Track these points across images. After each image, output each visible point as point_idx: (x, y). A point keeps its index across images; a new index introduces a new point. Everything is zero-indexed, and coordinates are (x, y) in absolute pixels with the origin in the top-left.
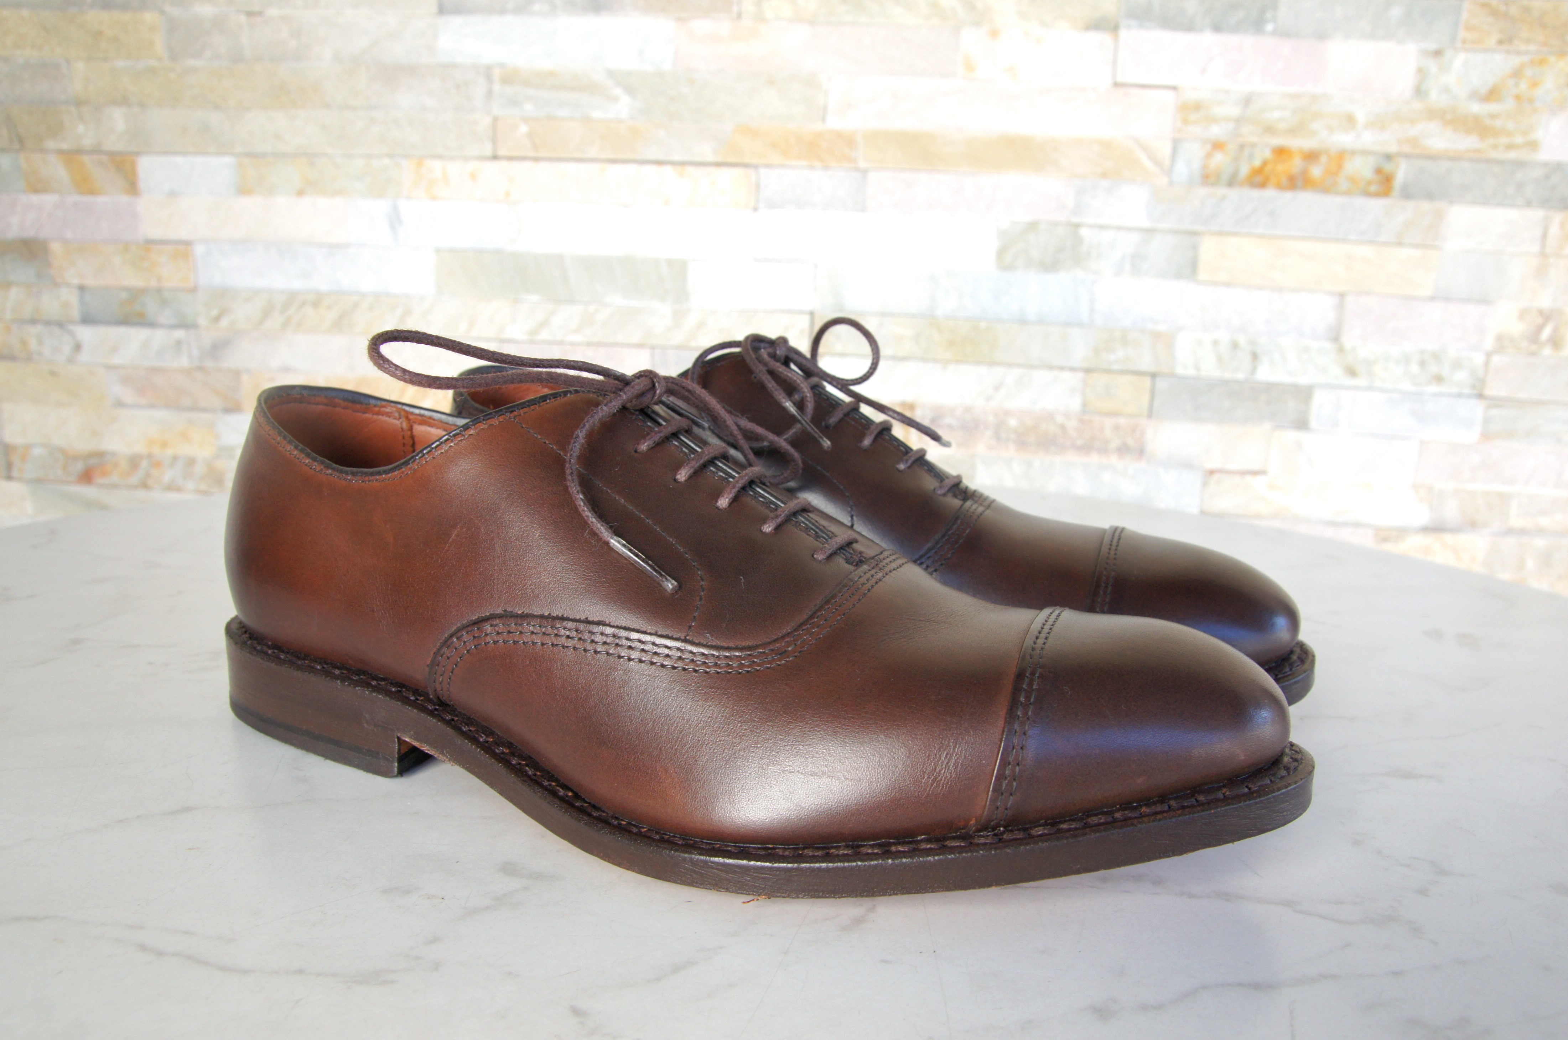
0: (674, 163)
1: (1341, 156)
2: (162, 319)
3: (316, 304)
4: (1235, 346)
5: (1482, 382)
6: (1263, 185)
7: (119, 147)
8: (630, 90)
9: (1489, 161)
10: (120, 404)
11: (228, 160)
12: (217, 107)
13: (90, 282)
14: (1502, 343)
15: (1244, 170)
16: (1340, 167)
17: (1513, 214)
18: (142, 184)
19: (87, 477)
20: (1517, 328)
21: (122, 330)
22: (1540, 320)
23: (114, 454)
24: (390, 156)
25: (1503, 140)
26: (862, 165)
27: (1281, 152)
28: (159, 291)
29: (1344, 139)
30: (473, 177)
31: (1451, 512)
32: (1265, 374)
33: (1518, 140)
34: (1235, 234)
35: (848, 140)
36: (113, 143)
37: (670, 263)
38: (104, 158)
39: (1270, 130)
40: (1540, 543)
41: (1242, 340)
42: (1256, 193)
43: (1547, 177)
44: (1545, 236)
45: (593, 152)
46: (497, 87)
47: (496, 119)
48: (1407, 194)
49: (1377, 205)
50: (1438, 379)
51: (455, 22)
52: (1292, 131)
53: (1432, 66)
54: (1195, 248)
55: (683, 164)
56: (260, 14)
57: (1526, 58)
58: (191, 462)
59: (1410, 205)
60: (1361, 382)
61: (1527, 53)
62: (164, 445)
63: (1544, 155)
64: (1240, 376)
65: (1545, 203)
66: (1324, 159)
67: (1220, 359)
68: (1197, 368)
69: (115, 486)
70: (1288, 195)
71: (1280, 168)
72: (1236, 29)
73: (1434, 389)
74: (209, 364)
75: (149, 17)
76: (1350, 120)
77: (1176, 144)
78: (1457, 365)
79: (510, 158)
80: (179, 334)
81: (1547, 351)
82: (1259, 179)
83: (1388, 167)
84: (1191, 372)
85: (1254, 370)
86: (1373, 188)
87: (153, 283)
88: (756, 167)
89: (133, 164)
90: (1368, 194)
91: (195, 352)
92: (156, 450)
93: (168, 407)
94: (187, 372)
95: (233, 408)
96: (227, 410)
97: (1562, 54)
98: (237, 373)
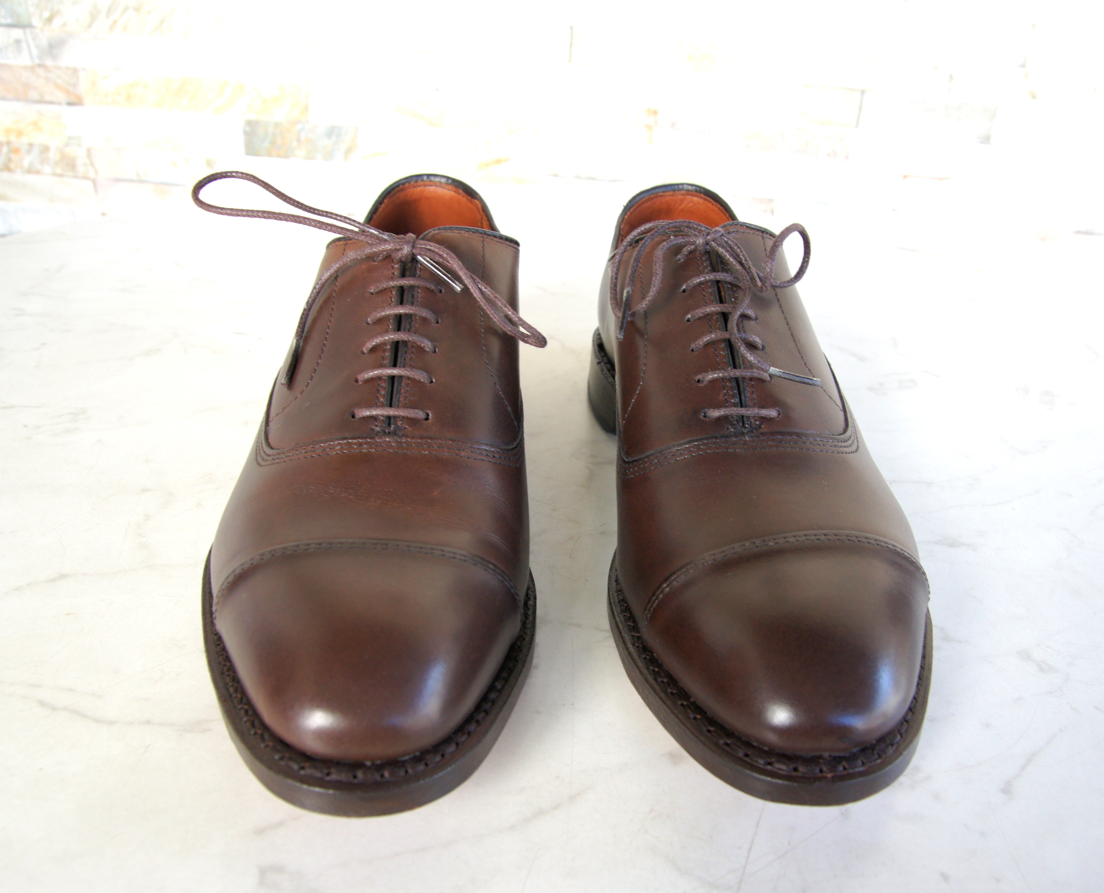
58: (45, 149)
62: (20, 134)
74: (49, 62)
80: (17, 33)
91: (35, 52)
92: (13, 138)
93: (17, 99)
94: (32, 69)
95: (76, 102)
96: (69, 104)
98: (75, 71)
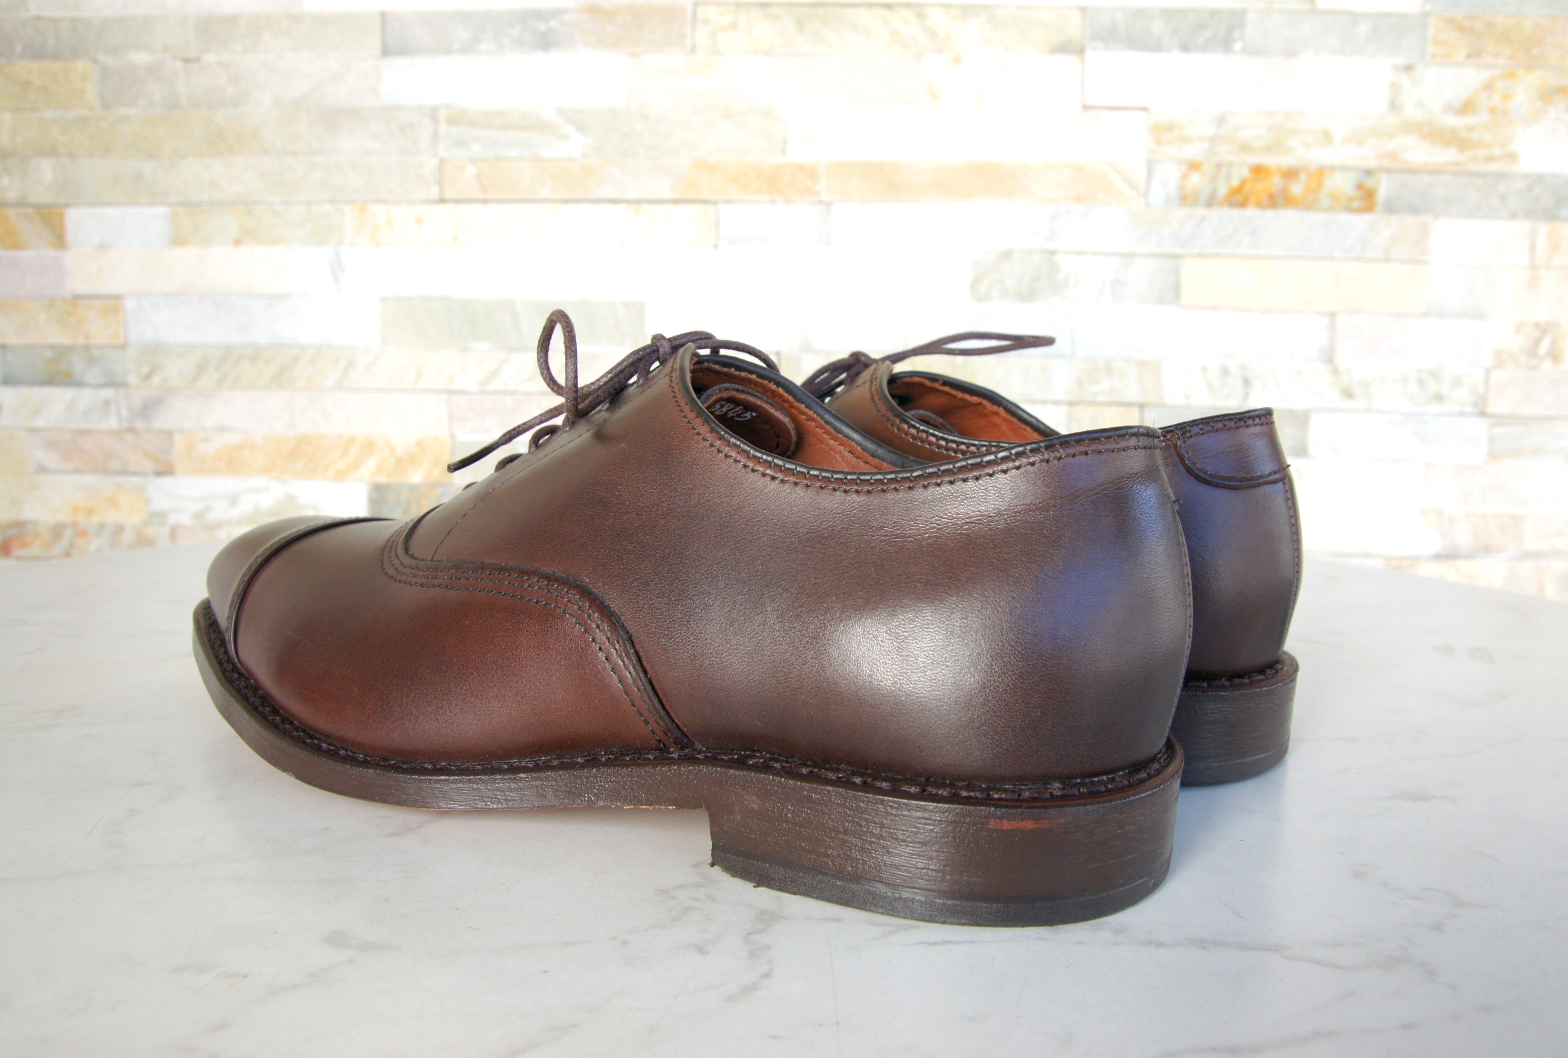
0: (629, 202)
1: (1320, 173)
2: (90, 378)
3: (254, 358)
4: (1225, 372)
5: (1484, 399)
6: (1243, 204)
7: (46, 199)
8: (581, 128)
9: (1470, 174)
10: (43, 469)
11: (161, 210)
12: (150, 156)
13: (11, 341)
14: (1501, 358)
15: (1223, 190)
16: (1320, 183)
17: (1499, 226)
18: (70, 237)
19: (5, 549)
20: (1514, 343)
21: (46, 390)
22: (1537, 334)
23: (34, 523)
24: (332, 202)
25: (1482, 153)
26: (825, 197)
27: (1259, 171)
28: (87, 348)
29: (1322, 156)
30: (419, 221)
31: (1464, 538)
32: (1257, 400)
33: (1497, 151)
34: (1217, 256)
35: (810, 173)
36: (41, 195)
37: (628, 304)
38: (30, 211)
39: (1245, 148)
40: (1558, 566)
41: (1232, 366)
42: (1236, 213)
43: (1529, 188)
44: (1533, 248)
45: (544, 193)
46: (443, 129)
47: (442, 161)
48: (1391, 209)
49: (1361, 221)
50: (1439, 398)
51: (399, 63)
52: (1269, 149)
53: (1404, 80)
54: (1177, 271)
55: (638, 202)
56: (197, 60)
57: (1496, 72)
58: (119, 529)
59: (1395, 220)
60: (1359, 404)
61: (1496, 66)
62: (90, 512)
63: (1523, 167)
64: (1232, 403)
65: (1530, 214)
66: (1303, 176)
67: (1211, 386)
68: (1187, 397)
69: (36, 558)
70: (1270, 214)
71: (1259, 186)
72: (1205, 47)
73: (1434, 409)
74: (140, 425)
75: (81, 66)
76: (1327, 136)
77: (1151, 166)
78: (1457, 383)
79: (457, 201)
80: (108, 393)
81: (1547, 365)
82: (1238, 198)
83: (1369, 183)
85: (1246, 396)
86: (1356, 204)
87: (80, 340)
88: (715, 203)
89: (61, 217)
90: (1350, 210)
91: (125, 413)
92: (81, 518)
93: (95, 471)
94: (116, 434)
95: (165, 470)
96: (159, 474)
97: (1530, 68)
98: (170, 434)
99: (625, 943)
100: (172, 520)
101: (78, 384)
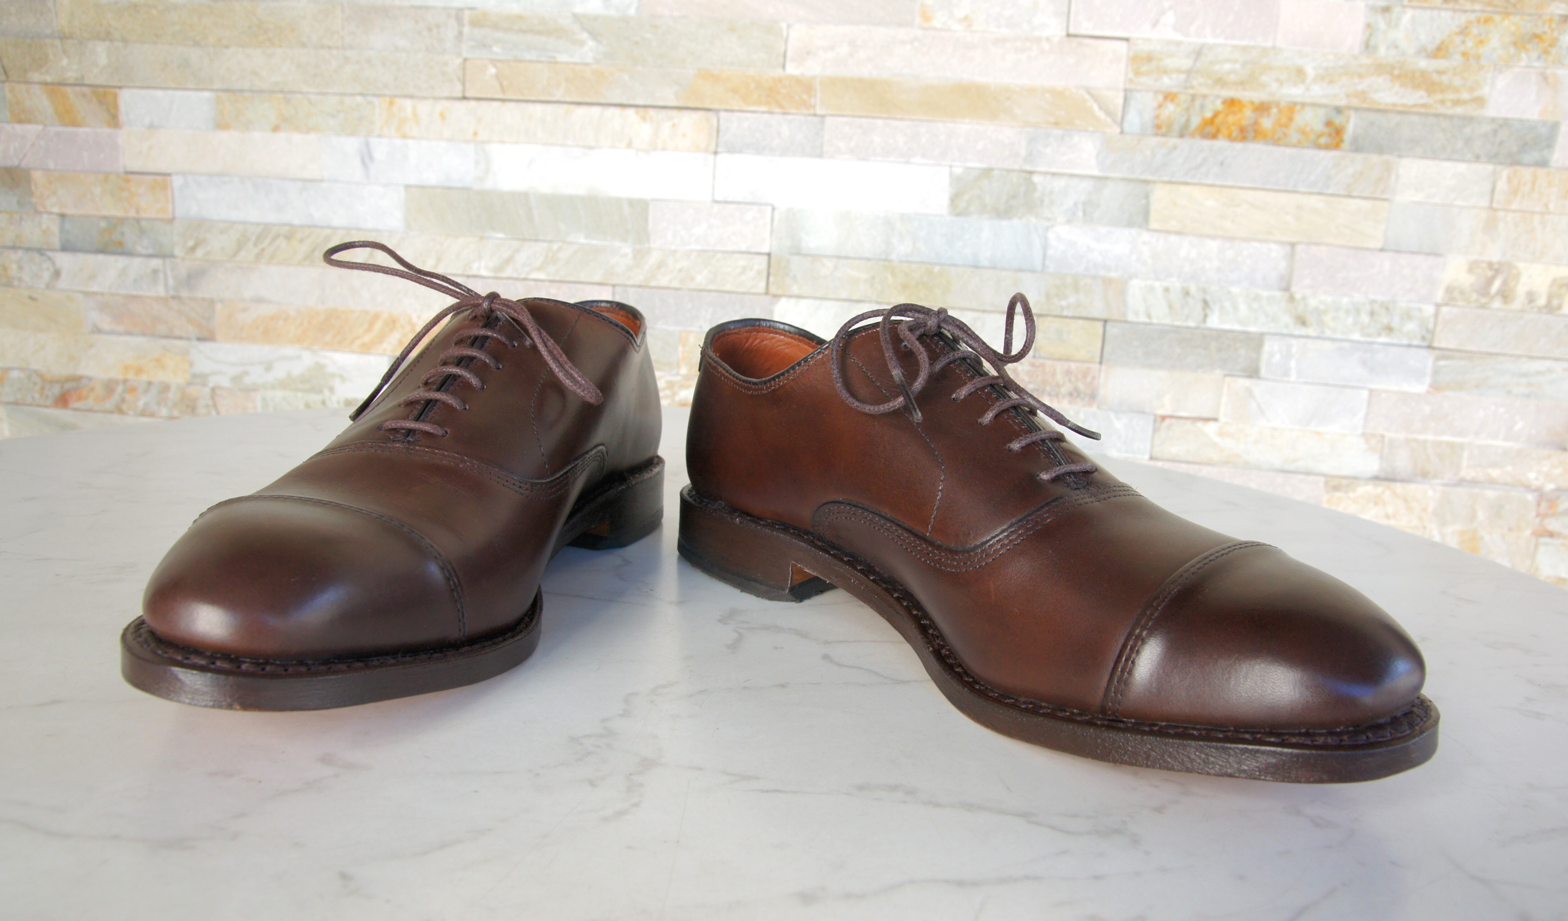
0: (637, 107)
1: (1292, 108)
2: (139, 249)
3: (289, 237)
4: (1187, 293)
5: (1432, 333)
6: (1214, 136)
7: (101, 80)
8: (595, 35)
9: (1437, 116)
10: (97, 330)
11: (206, 95)
12: (197, 44)
13: (70, 211)
14: (1452, 294)
15: (1196, 121)
16: (1291, 119)
17: (1462, 167)
18: (122, 117)
19: (63, 401)
20: (1466, 280)
21: (101, 257)
22: (1490, 274)
23: (90, 379)
24: (361, 94)
25: (1450, 96)
26: (819, 111)
27: (1232, 103)
28: (138, 220)
29: (1294, 92)
30: (442, 116)
31: (1402, 463)
32: (1214, 321)
33: (1465, 96)
34: (1186, 184)
35: (806, 85)
36: (95, 77)
37: (631, 202)
38: (87, 90)
39: (1220, 82)
40: (1490, 494)
41: (1193, 289)
42: (1206, 143)
43: (1495, 132)
44: (1493, 191)
45: (558, 96)
46: (466, 30)
47: (465, 60)
48: (1357, 147)
49: (1326, 157)
50: (1389, 329)
52: (1242, 83)
53: (1381, 22)
54: (1147, 197)
55: (646, 107)
57: (1472, 17)
58: (165, 388)
59: (1359, 157)
60: (1311, 331)
61: (1473, 11)
62: (139, 371)
63: (1490, 112)
64: (1191, 324)
65: (1493, 158)
66: (1274, 111)
67: (1170, 307)
68: (1149, 316)
69: (91, 410)
70: (1239, 146)
71: (1231, 119)
73: (1383, 339)
74: (184, 294)
76: (1300, 73)
77: (1128, 94)
78: (1407, 316)
79: (478, 99)
80: (156, 263)
81: (1497, 304)
82: (1211, 129)
83: (1338, 120)
84: (1143, 319)
85: (1205, 318)
86: (1323, 141)
87: (132, 213)
88: (717, 111)
89: (115, 97)
90: (1318, 146)
91: (171, 282)
92: (131, 376)
93: (144, 334)
94: (164, 300)
95: (207, 337)
96: (199, 339)
97: (1507, 14)
98: (212, 302)
99: (537, 775)
100: (213, 381)
101: (130, 254)
